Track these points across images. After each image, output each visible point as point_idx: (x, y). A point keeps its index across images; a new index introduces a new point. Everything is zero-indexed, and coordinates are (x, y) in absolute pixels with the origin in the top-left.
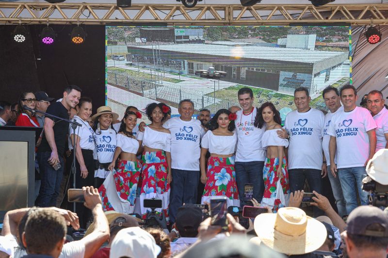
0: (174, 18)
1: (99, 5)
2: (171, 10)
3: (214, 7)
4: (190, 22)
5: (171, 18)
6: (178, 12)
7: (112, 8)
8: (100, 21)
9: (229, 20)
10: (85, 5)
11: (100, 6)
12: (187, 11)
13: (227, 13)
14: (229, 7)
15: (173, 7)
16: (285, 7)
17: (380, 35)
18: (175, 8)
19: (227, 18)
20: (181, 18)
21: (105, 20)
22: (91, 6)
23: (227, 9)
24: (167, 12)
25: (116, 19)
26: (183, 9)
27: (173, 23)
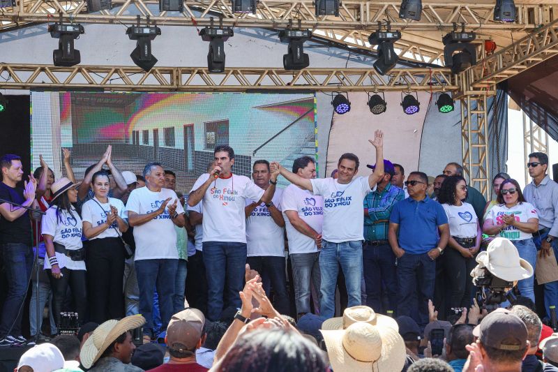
0: (113, 82)
1: (22, 66)
2: (108, 72)
3: (159, 70)
4: (130, 88)
5: (108, 83)
6: (116, 75)
7: (38, 70)
8: (24, 84)
9: (178, 85)
10: (4, 65)
11: (22, 68)
12: (128, 74)
13: (175, 77)
14: (177, 70)
15: (111, 69)
16: (241, 71)
17: (349, 104)
18: (113, 70)
19: (175, 83)
20: (120, 82)
21: (29, 84)
22: (11, 67)
23: (175, 72)
24: (104, 75)
25: (43, 83)
26: (122, 71)
27: (111, 88)
